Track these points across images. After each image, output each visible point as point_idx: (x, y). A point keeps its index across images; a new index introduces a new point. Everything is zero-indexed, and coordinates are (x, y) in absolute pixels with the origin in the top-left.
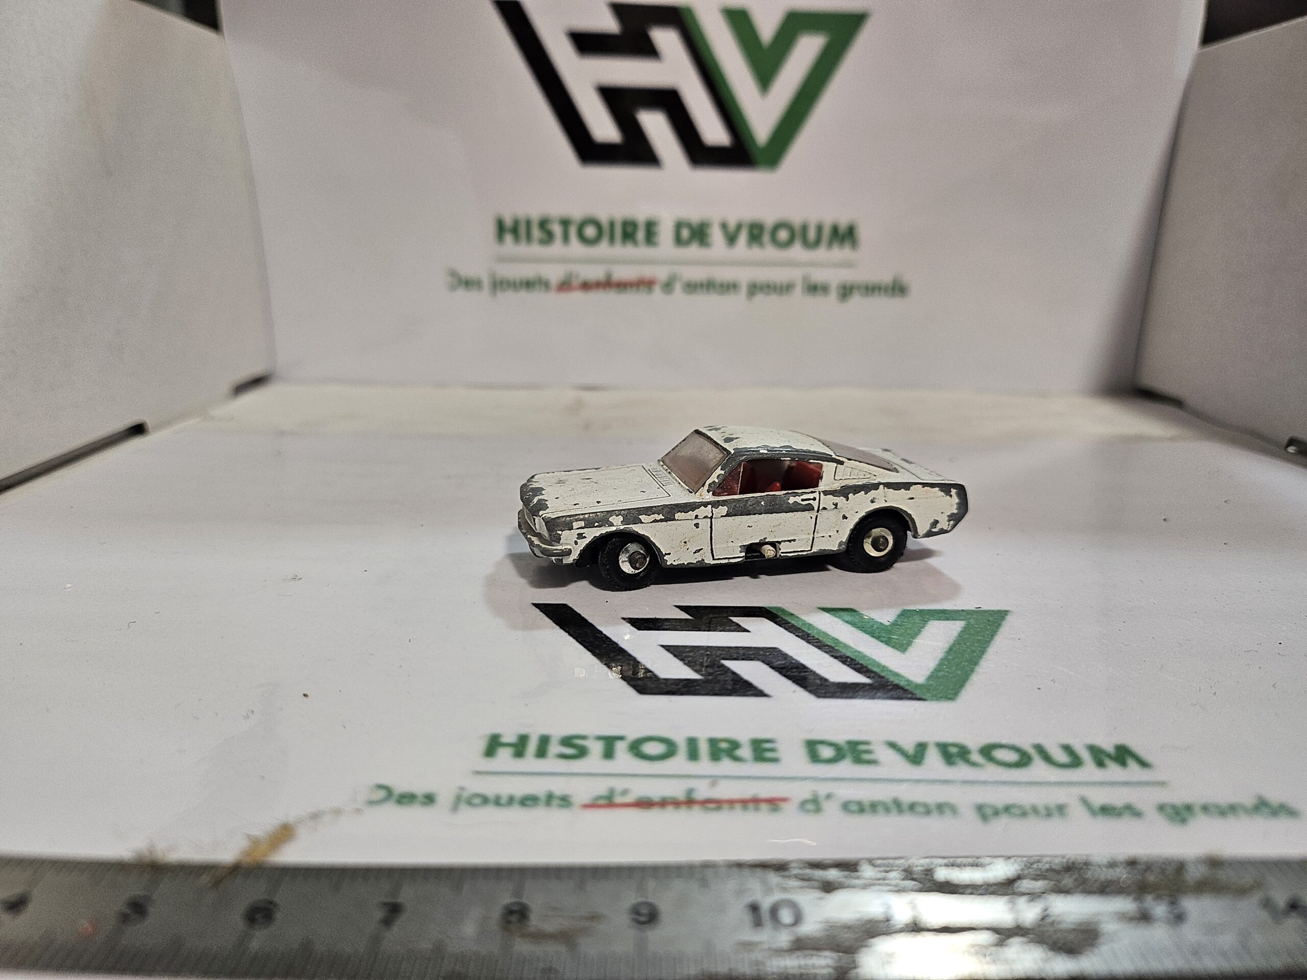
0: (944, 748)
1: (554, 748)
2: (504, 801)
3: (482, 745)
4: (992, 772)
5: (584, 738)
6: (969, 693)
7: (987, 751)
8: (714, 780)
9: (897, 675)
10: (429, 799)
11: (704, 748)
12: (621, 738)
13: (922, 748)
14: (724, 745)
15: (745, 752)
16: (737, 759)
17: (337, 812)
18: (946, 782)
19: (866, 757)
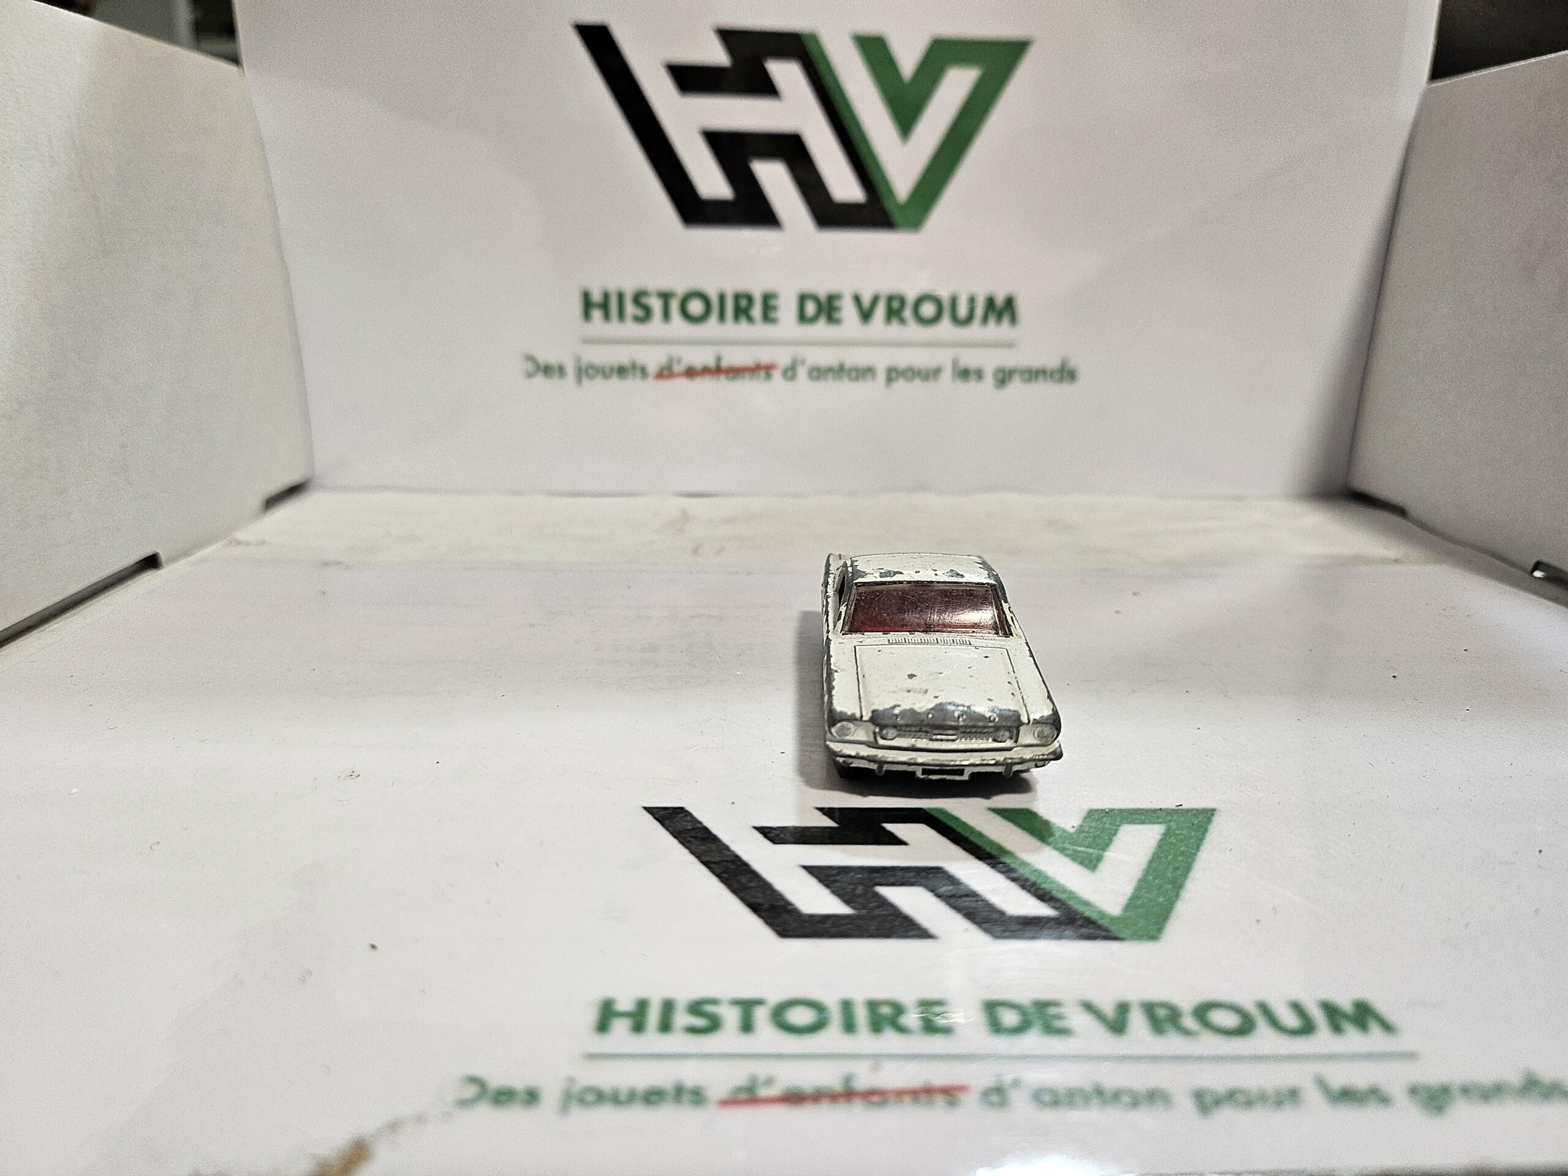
0: (1149, 1008)
1: (682, 1019)
2: (623, 1098)
3: (591, 1016)
4: (1209, 1044)
5: (714, 1002)
6: (1175, 928)
7: (1202, 1012)
8: (877, 1059)
9: (1087, 903)
10: (532, 1097)
11: (861, 1015)
12: (759, 1002)
13: (1123, 1008)
14: (886, 1010)
15: (911, 1019)
16: (901, 1030)
17: (420, 1119)
18: (1155, 1059)
19: (1058, 1024)
